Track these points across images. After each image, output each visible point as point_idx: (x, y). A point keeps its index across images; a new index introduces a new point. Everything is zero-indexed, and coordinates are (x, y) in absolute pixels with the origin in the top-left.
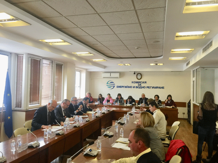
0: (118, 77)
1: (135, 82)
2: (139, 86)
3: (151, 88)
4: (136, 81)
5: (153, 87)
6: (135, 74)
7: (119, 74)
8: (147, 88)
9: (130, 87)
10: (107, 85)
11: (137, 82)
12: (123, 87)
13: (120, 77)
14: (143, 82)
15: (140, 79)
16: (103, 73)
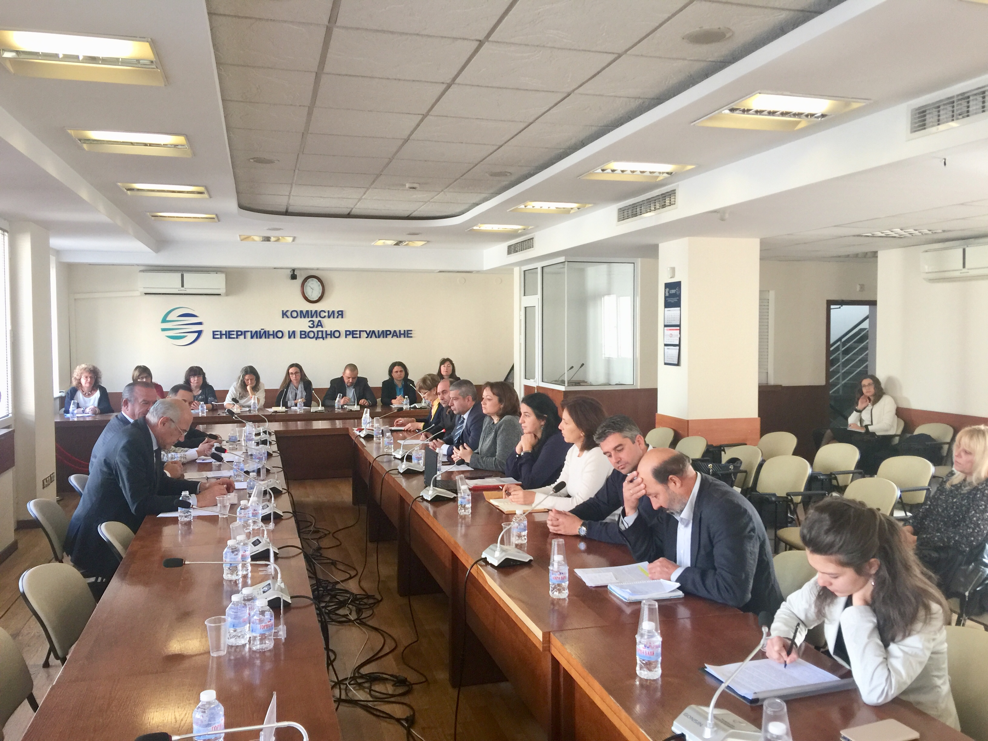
0: (222, 291)
1: (295, 314)
2: (315, 330)
3: (364, 335)
4: (298, 309)
5: (371, 334)
6: (294, 277)
7: (221, 277)
8: (346, 335)
9: (275, 335)
10: (163, 330)
11: (303, 314)
12: (244, 333)
13: (227, 294)
14: (331, 314)
15: (316, 298)
16: (141, 271)
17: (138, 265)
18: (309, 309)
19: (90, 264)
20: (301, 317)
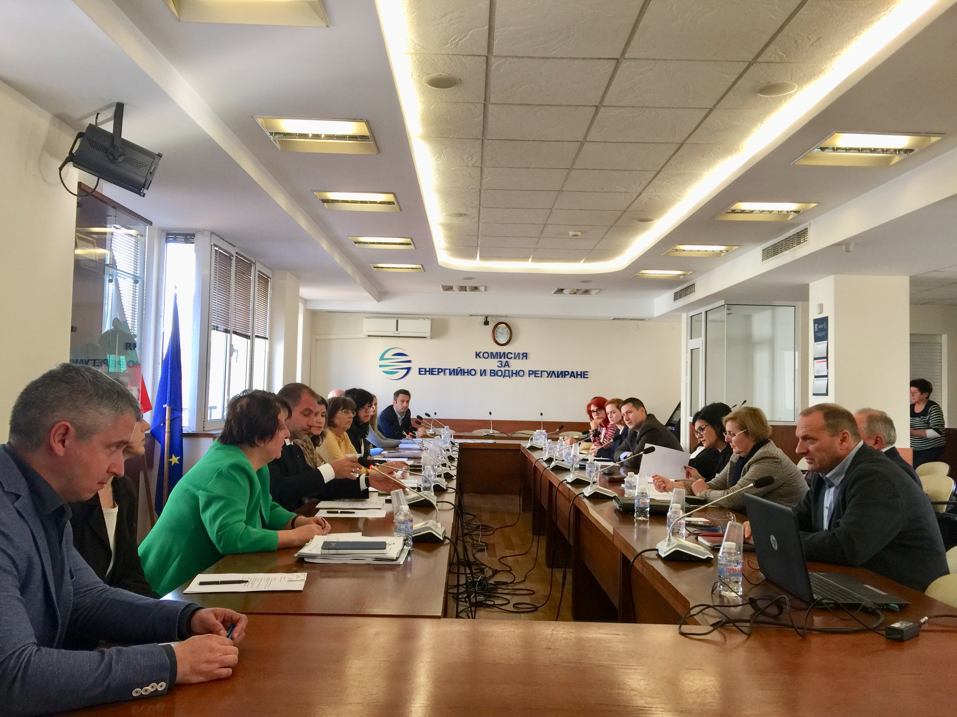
1: (486, 355)
2: (503, 369)
3: (545, 374)
4: (489, 352)
5: (551, 374)
6: (486, 323)
7: (427, 323)
8: (529, 374)
9: (469, 372)
10: (380, 366)
11: (492, 355)
12: (443, 371)
13: (432, 337)
14: (517, 356)
15: (504, 342)
16: (366, 318)
17: (364, 312)
18: (499, 351)
19: (329, 312)
20: (491, 358)
